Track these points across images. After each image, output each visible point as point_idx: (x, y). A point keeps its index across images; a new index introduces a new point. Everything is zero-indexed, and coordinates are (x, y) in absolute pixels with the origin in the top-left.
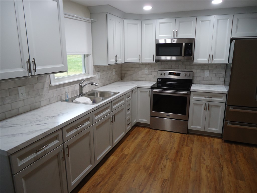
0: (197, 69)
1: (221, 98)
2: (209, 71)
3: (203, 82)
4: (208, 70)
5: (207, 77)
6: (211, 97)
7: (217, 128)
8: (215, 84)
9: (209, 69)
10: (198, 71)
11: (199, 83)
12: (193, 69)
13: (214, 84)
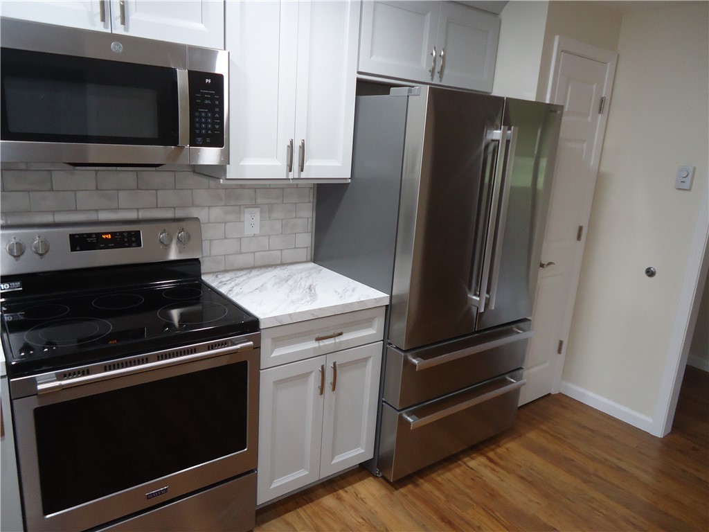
0: (209, 207)
1: (370, 326)
2: (261, 212)
3: (242, 260)
4: (256, 206)
5: (254, 236)
6: (341, 334)
7: (357, 445)
8: (284, 262)
9: (259, 201)
10: (216, 213)
11: (223, 268)
12: (193, 205)
13: (279, 262)
